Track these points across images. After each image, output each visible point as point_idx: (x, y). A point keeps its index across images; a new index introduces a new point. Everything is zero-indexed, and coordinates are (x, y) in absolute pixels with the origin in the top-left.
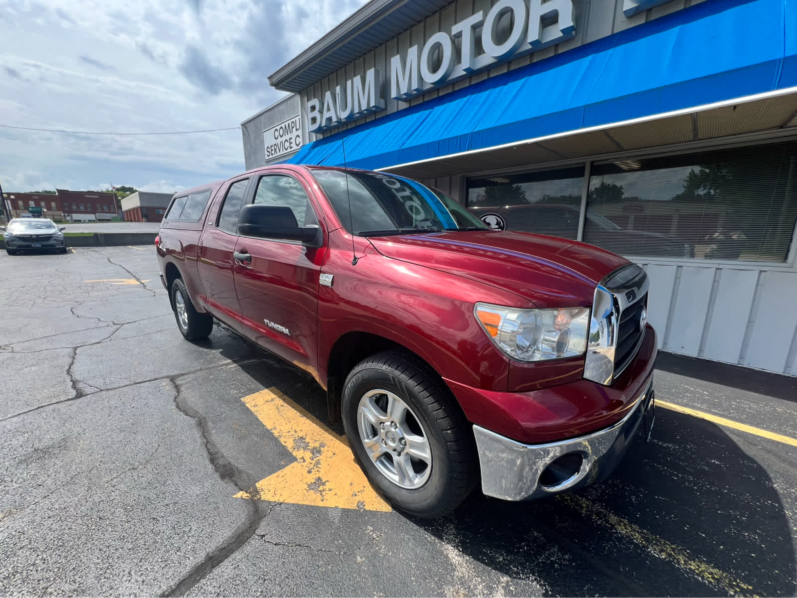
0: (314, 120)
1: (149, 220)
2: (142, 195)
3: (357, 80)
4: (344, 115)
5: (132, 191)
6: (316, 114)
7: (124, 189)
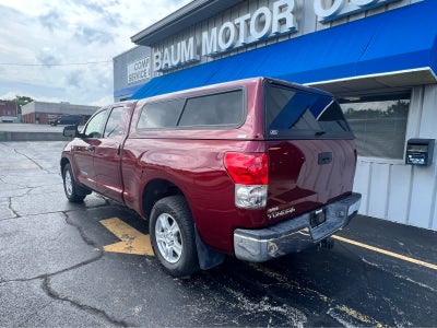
0: (158, 64)
1: (40, 123)
2: (37, 103)
3: (184, 43)
4: (175, 63)
5: (30, 100)
6: (159, 60)
7: (24, 98)
